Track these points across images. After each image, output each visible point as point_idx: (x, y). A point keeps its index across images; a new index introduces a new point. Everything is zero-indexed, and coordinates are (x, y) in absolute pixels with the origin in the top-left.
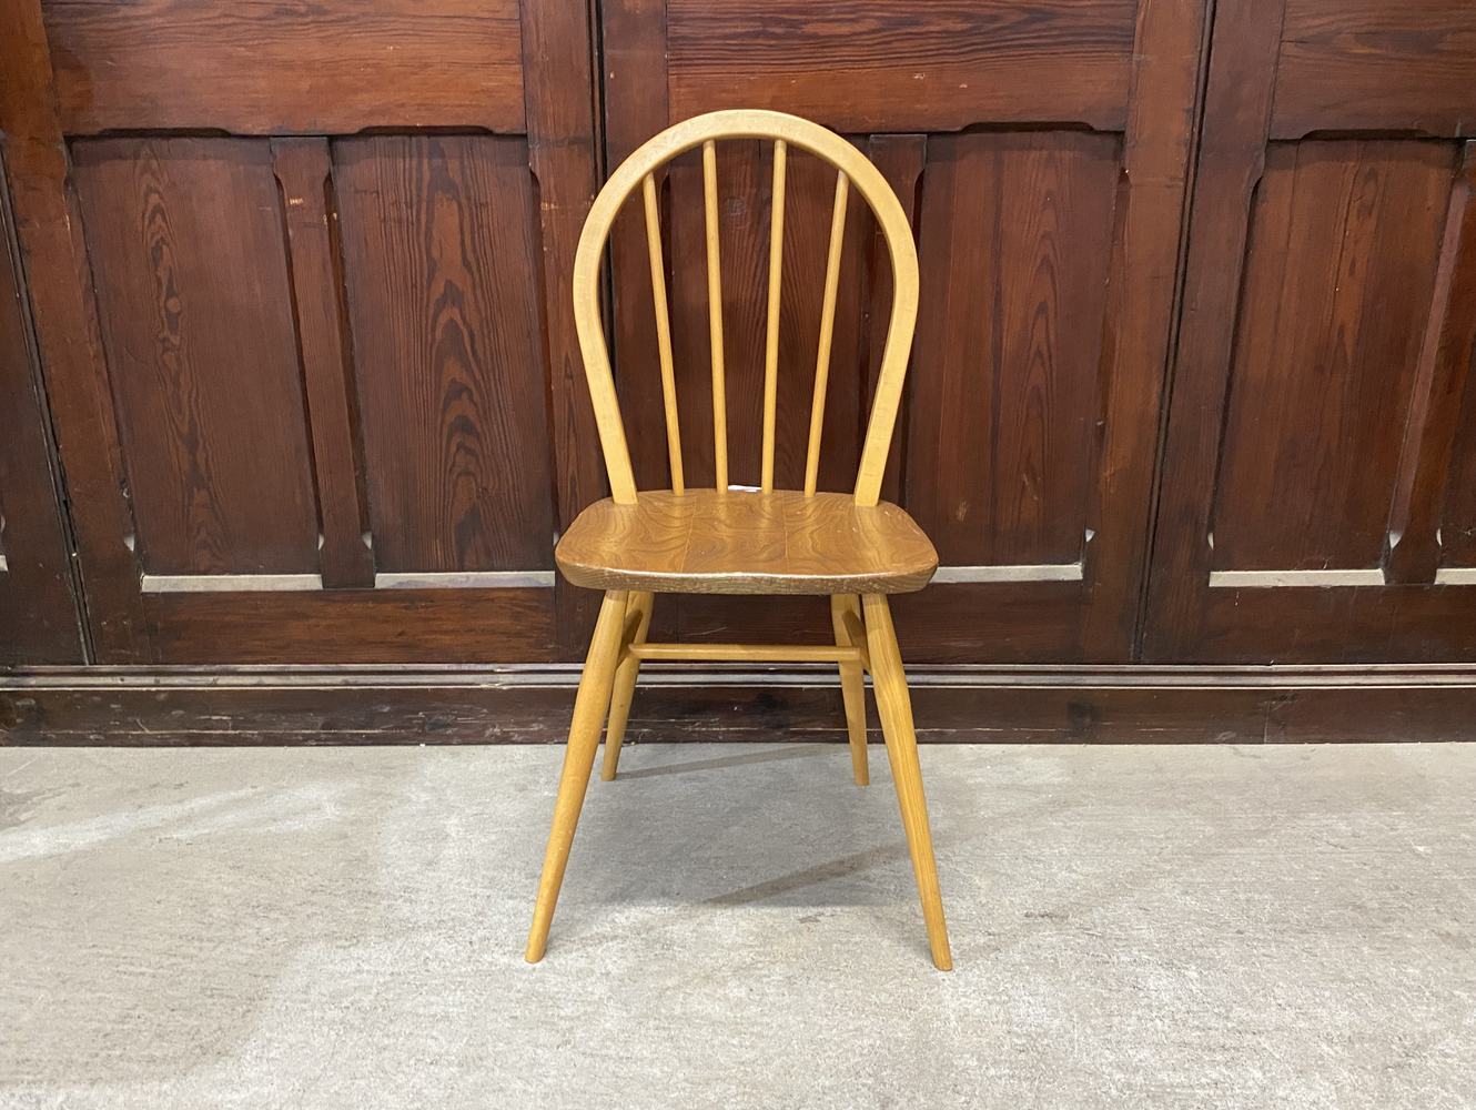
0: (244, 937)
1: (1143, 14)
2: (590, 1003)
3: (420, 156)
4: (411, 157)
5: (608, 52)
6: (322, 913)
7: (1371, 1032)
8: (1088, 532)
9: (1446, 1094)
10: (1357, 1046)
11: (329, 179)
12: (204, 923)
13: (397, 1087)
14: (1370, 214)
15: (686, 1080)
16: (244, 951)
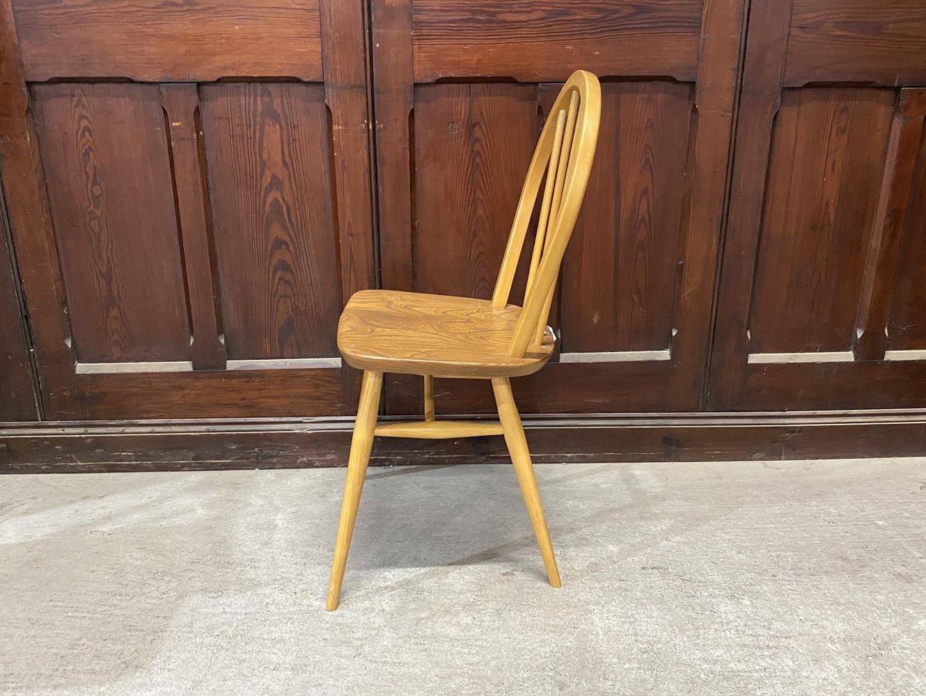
0: (149, 592)
1: (706, 9)
2: (373, 629)
3: (256, 96)
4: (249, 97)
5: (375, 30)
6: (198, 576)
7: (857, 635)
8: (673, 330)
9: (904, 672)
10: (849, 644)
11: (197, 111)
12: (122, 584)
13: (253, 685)
14: (844, 133)
15: (436, 676)
16: (150, 602)
